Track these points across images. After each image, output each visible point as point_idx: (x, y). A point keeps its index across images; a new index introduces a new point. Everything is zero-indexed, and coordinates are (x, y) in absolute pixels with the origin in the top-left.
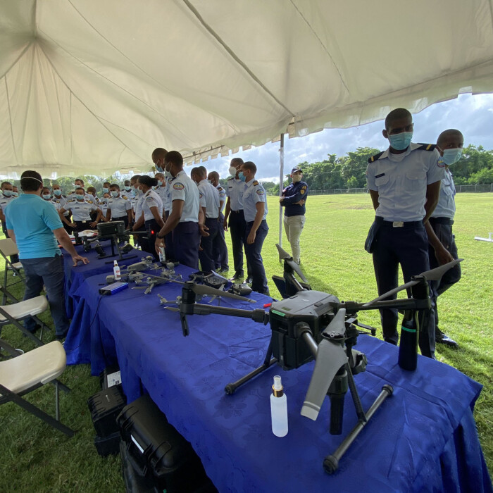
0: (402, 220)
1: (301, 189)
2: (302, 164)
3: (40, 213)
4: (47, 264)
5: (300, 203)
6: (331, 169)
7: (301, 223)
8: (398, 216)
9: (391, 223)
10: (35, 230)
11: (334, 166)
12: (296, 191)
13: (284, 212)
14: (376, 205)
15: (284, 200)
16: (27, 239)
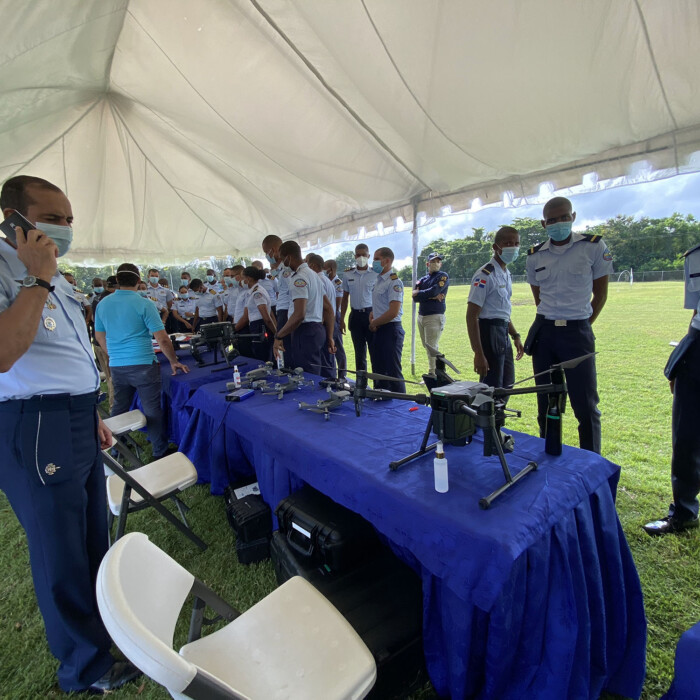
0: (565, 318)
1: (440, 280)
2: (436, 242)
3: (142, 312)
4: (144, 373)
5: (439, 297)
6: (477, 248)
7: (441, 324)
8: (559, 314)
9: (554, 321)
10: (132, 331)
11: (480, 245)
12: (433, 283)
13: (417, 309)
14: (538, 302)
15: (419, 294)
16: (122, 342)
